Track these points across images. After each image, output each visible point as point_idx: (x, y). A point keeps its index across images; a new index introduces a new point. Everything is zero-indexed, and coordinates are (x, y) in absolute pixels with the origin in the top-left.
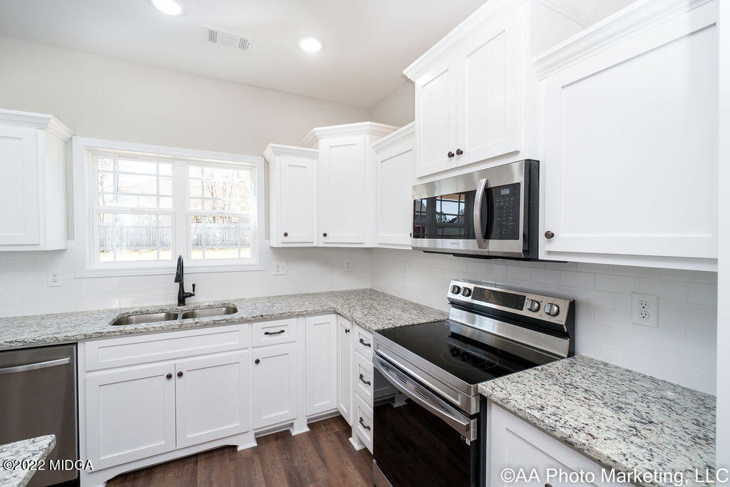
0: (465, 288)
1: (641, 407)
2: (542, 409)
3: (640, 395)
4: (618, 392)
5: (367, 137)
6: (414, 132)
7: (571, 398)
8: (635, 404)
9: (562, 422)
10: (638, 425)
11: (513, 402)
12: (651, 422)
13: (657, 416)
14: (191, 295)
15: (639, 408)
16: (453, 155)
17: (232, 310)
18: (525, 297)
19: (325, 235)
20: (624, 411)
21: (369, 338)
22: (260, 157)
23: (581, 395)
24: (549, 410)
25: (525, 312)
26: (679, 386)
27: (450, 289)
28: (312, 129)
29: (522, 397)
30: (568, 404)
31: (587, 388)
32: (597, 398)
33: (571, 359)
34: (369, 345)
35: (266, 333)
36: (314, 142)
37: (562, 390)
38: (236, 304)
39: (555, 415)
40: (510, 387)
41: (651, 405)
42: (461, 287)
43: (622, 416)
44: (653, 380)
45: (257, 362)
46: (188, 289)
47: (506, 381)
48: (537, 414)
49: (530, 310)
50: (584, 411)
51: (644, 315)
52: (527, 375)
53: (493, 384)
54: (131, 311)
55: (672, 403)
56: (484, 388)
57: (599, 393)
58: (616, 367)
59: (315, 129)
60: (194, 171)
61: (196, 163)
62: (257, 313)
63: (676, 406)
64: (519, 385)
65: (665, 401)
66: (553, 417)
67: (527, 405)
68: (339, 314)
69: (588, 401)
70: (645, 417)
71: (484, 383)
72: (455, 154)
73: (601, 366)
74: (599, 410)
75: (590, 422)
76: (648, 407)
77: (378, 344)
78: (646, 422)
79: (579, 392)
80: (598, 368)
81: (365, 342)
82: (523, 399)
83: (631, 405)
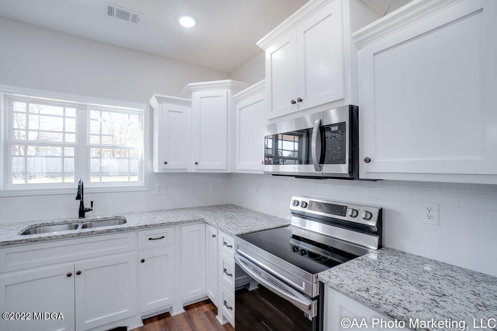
0: (303, 202)
1: (434, 283)
2: (367, 290)
3: (431, 274)
4: (416, 273)
5: (229, 91)
6: (265, 87)
7: (386, 280)
8: (430, 281)
9: (384, 299)
10: (436, 298)
11: (346, 287)
12: (444, 295)
13: (447, 290)
14: (89, 210)
15: (434, 285)
16: (295, 103)
17: (122, 221)
18: (347, 207)
19: (196, 163)
20: (424, 287)
21: (231, 241)
22: (146, 105)
23: (393, 277)
24: (373, 291)
25: (347, 218)
26: (454, 266)
27: (292, 202)
28: (188, 84)
29: (352, 282)
30: (385, 286)
31: (396, 272)
32: (404, 279)
33: (380, 250)
34: (231, 247)
35: (150, 239)
36: (189, 94)
37: (379, 274)
38: (125, 216)
39: (377, 294)
40: (342, 275)
41: (441, 281)
42: (300, 201)
43: (424, 292)
44: (436, 263)
45: (143, 261)
46: (87, 205)
47: (338, 270)
48: (365, 295)
49: (351, 216)
50: (397, 289)
51: (429, 217)
52: (353, 265)
53: (329, 274)
54: (38, 223)
55: (454, 279)
56: (323, 276)
57: (404, 275)
58: (411, 255)
59: (190, 84)
60: (94, 114)
61: (95, 108)
62: (143, 224)
63: (457, 281)
64: (348, 273)
65: (449, 278)
66: (376, 296)
67: (357, 288)
68: (207, 223)
69: (398, 282)
70: (439, 291)
71: (323, 273)
72: (297, 102)
73: (401, 254)
74: (407, 288)
75: (403, 298)
76: (439, 283)
77: (238, 246)
78: (440, 295)
79: (391, 274)
80: (399, 256)
81: (228, 244)
82: (353, 284)
83: (428, 282)
